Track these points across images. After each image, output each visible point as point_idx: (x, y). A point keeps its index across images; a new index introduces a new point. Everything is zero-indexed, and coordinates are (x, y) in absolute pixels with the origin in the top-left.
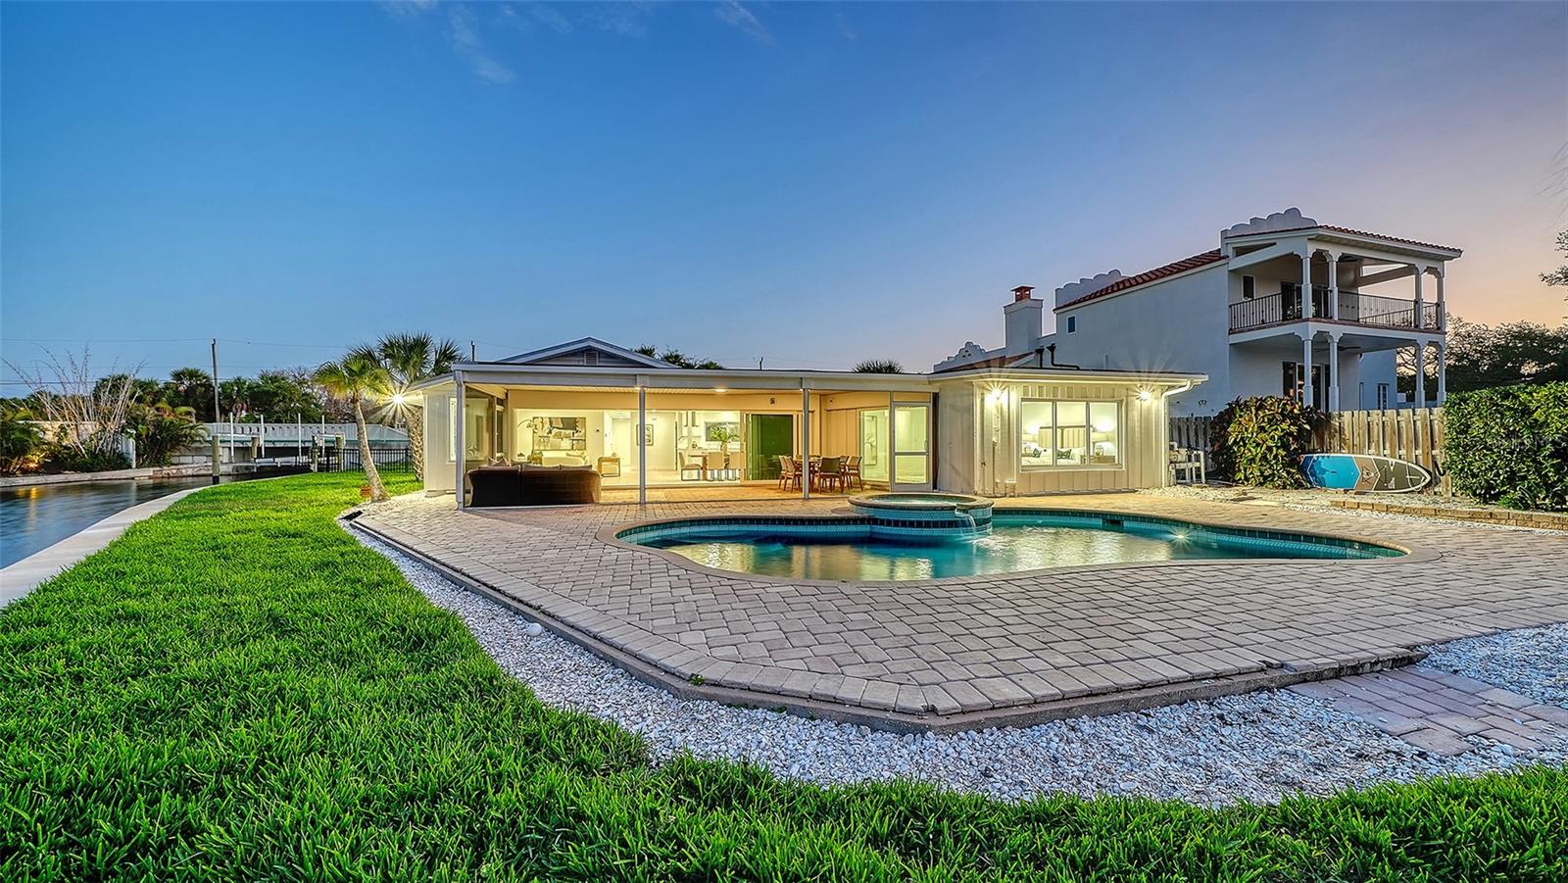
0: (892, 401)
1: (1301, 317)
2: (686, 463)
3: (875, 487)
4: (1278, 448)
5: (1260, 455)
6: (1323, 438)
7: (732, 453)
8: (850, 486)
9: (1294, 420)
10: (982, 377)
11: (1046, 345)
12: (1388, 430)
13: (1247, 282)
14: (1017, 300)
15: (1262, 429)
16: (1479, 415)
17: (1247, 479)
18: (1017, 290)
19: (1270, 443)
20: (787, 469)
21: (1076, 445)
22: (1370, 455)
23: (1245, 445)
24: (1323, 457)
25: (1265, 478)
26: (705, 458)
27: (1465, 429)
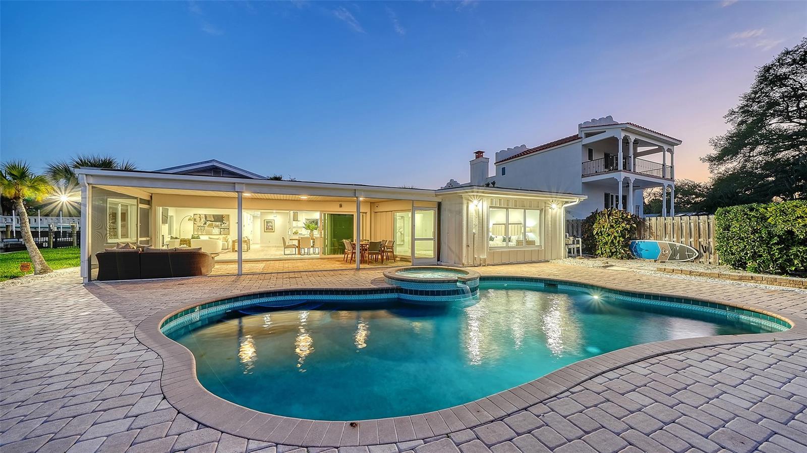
0: (413, 206)
1: (617, 169)
2: (287, 244)
3: (403, 259)
4: (619, 237)
5: (610, 241)
6: (641, 232)
7: (316, 238)
8: (388, 259)
9: (628, 221)
10: (467, 192)
11: (490, 182)
12: (676, 227)
13: (590, 151)
14: (476, 158)
15: (612, 226)
16: (736, 220)
17: (602, 254)
18: (476, 153)
19: (616, 234)
20: (348, 247)
21: (513, 234)
22: (666, 241)
23: (602, 235)
24: (641, 242)
25: (612, 253)
26: (299, 241)
27: (727, 228)
